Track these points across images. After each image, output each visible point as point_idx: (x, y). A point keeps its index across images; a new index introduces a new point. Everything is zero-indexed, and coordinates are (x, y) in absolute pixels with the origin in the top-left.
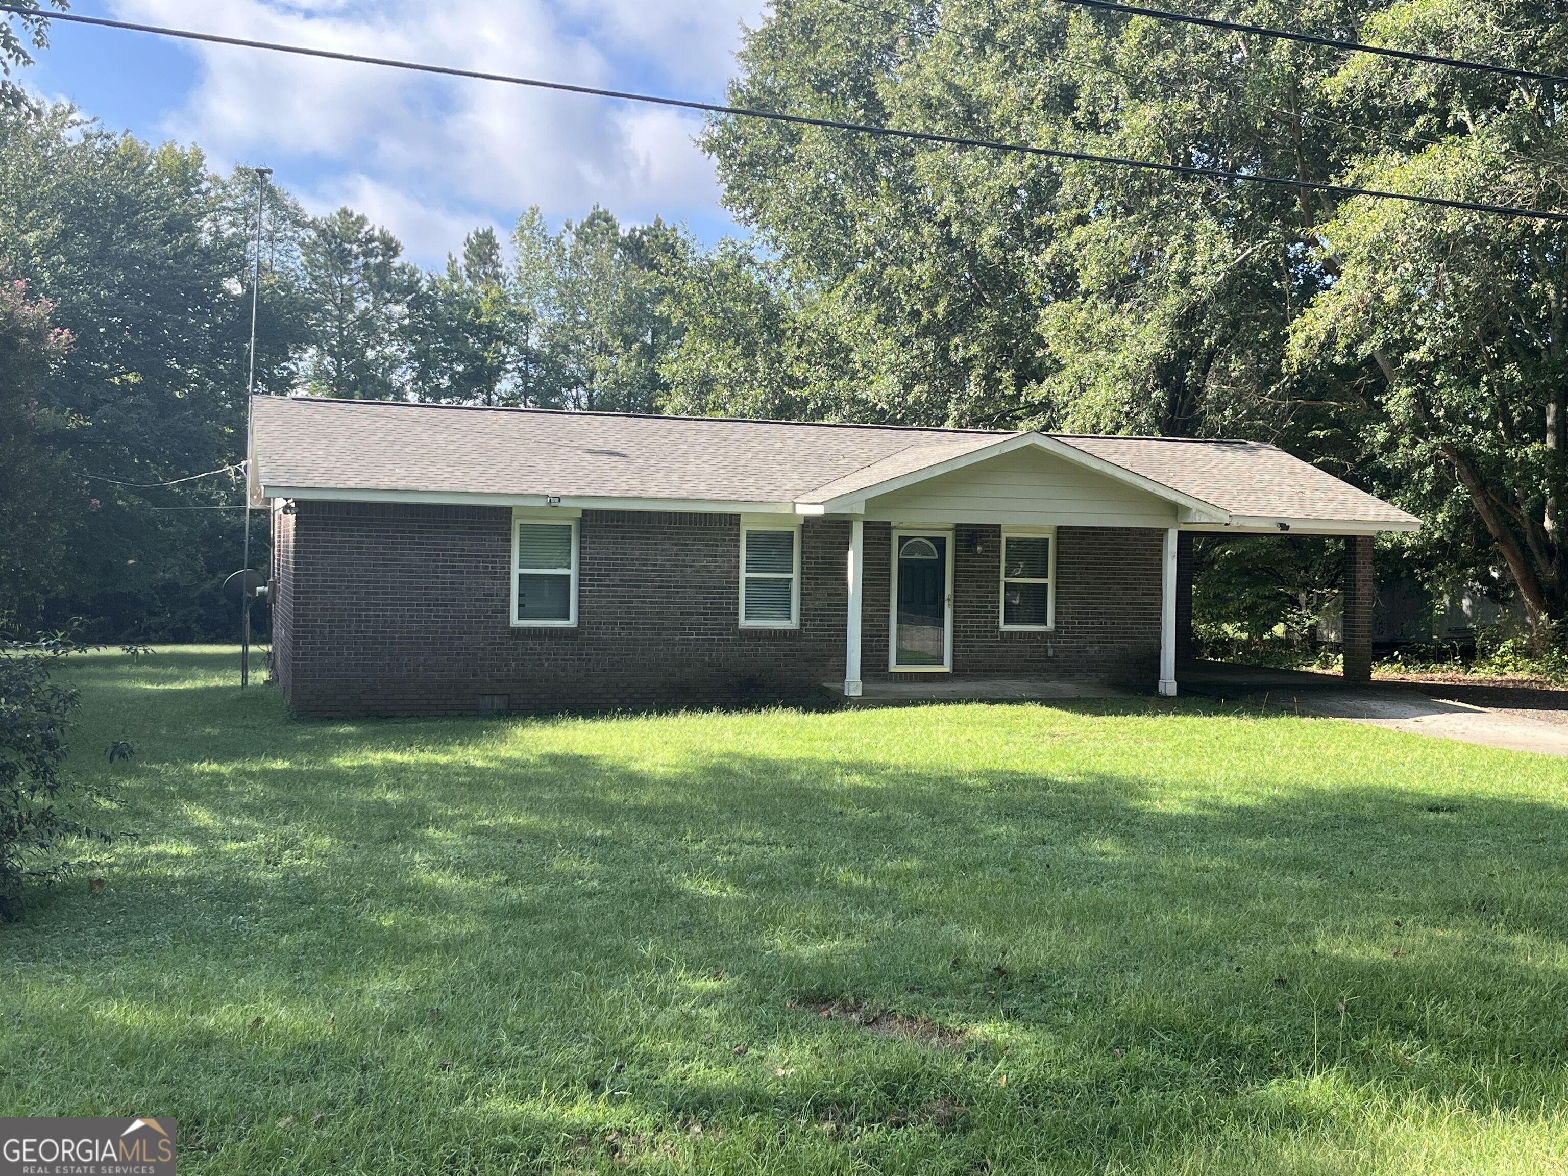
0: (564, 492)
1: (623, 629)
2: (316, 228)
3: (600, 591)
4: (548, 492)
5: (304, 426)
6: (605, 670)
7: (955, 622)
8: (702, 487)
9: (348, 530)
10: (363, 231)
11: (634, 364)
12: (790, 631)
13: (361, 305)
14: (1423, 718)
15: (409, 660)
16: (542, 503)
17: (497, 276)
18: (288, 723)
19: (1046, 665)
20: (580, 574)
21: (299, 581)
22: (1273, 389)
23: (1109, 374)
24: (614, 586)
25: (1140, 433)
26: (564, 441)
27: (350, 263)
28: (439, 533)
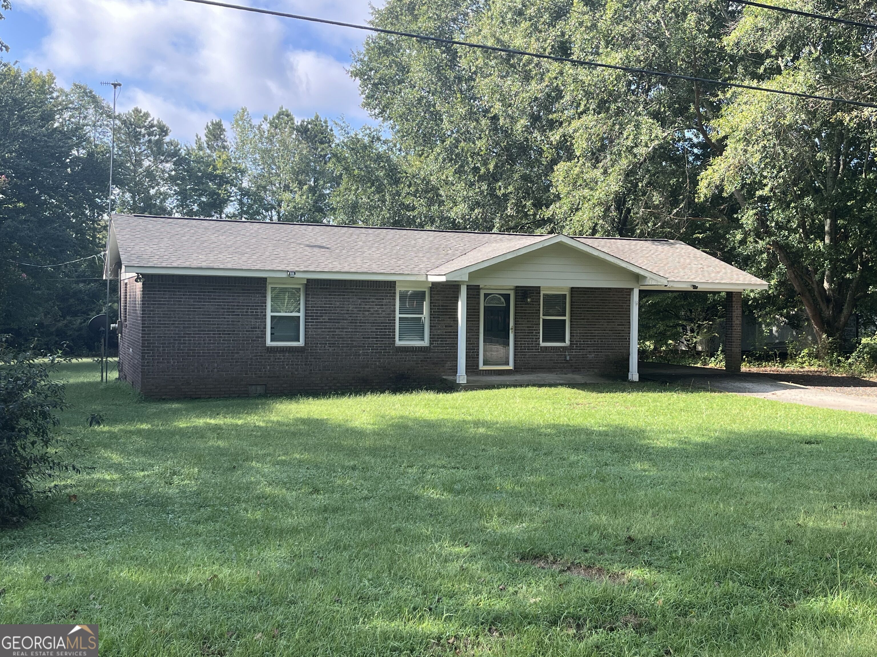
0: (297, 269)
1: (330, 347)
2: (120, 119)
3: (317, 325)
4: (288, 269)
5: (143, 232)
6: (320, 370)
7: (515, 341)
8: (374, 266)
9: (172, 291)
10: (148, 121)
11: (305, 197)
12: (424, 347)
13: (146, 163)
14: (776, 392)
15: (209, 365)
16: (284, 275)
17: (224, 147)
18: (140, 402)
19: (565, 365)
20: (306, 316)
21: (145, 320)
22: (675, 211)
23: (590, 203)
24: (325, 322)
25: (607, 236)
26: (293, 240)
27: (140, 139)
28: (225, 293)
